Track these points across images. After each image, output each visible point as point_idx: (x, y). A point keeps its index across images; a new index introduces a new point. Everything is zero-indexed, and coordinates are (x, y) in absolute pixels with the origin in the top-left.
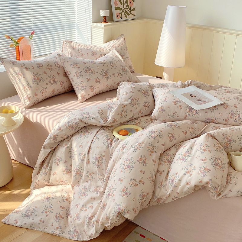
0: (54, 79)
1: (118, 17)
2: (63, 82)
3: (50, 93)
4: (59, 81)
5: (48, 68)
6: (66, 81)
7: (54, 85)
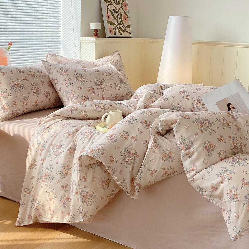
0: (38, 88)
1: (111, 32)
2: (48, 93)
3: (33, 104)
4: (43, 91)
5: (30, 74)
6: (52, 93)
7: (38, 95)
